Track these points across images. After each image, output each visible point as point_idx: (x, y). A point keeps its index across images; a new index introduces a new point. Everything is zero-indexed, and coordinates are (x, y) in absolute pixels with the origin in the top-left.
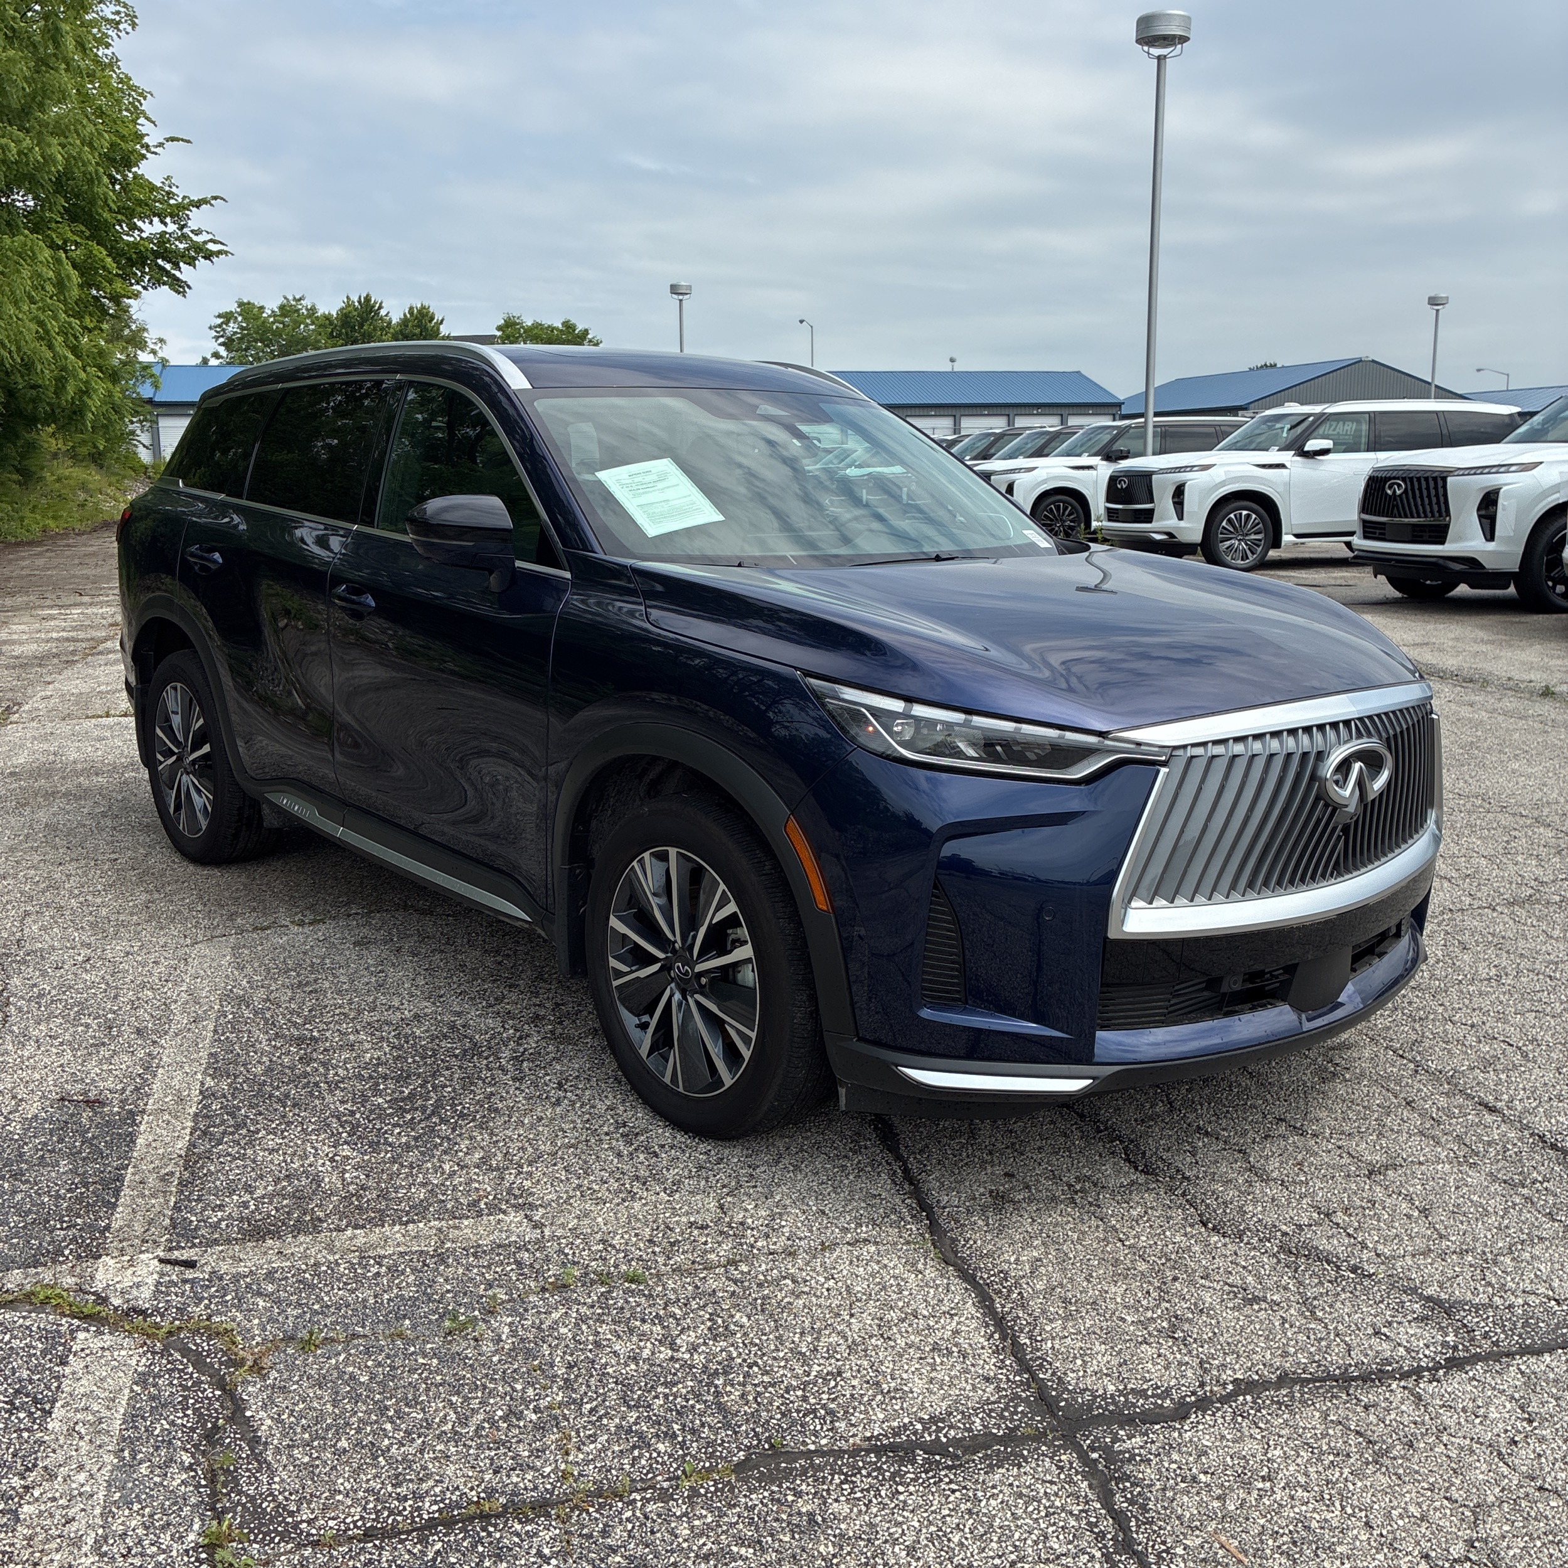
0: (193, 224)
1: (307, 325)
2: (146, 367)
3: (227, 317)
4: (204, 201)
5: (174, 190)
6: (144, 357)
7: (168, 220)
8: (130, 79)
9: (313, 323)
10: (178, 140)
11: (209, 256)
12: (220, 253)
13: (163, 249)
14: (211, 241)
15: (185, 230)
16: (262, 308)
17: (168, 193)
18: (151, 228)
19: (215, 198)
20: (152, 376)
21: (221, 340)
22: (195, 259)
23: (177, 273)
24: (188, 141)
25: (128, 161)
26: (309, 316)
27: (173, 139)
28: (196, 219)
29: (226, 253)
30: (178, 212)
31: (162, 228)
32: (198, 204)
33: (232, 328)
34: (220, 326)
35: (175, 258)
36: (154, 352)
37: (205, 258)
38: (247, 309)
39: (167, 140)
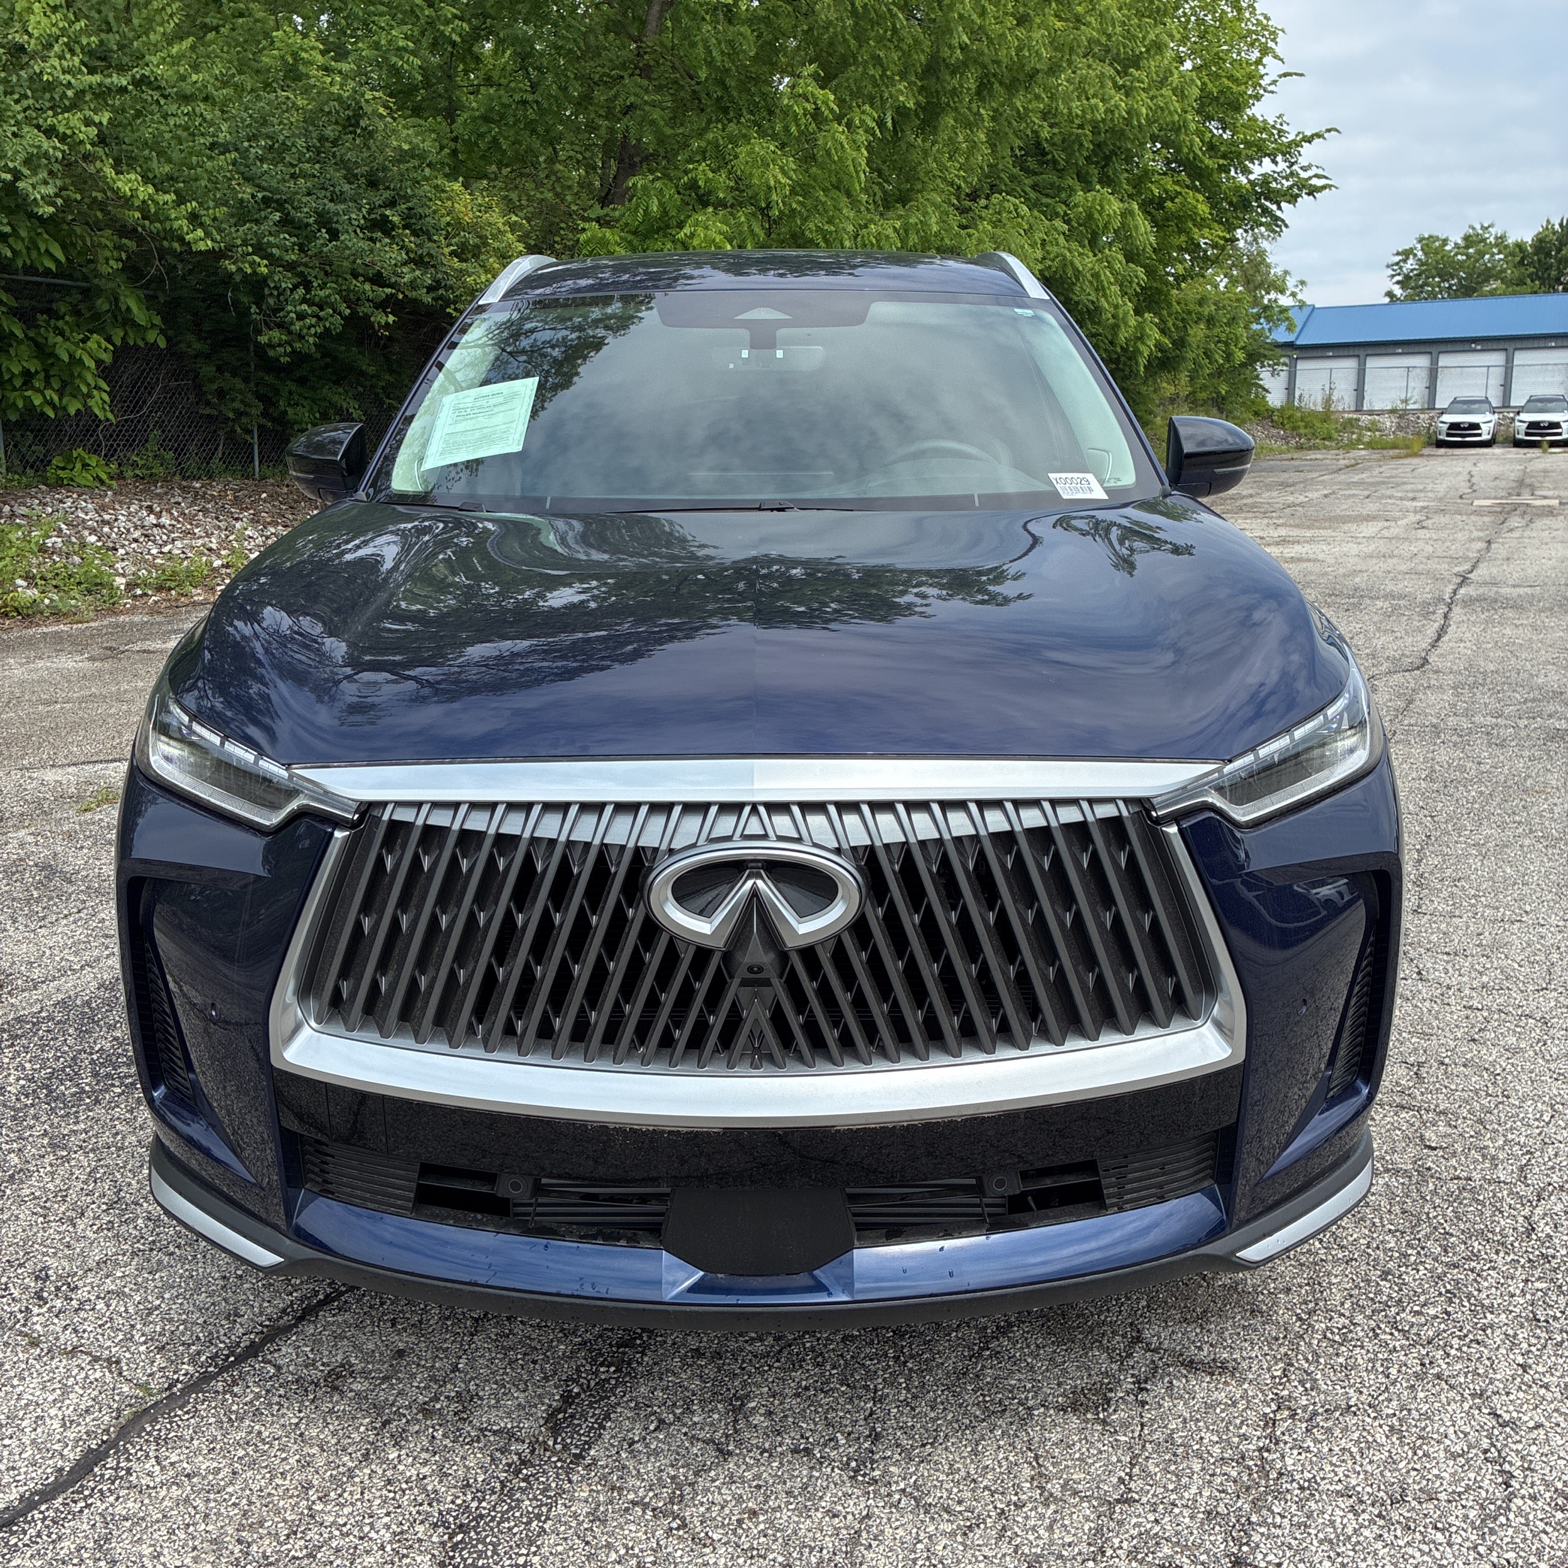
0: (1303, 161)
1: (1493, 255)
2: (1284, 310)
3: (1407, 254)
4: (1318, 135)
5: (1285, 127)
6: (1285, 301)
7: (1279, 158)
8: (1268, 19)
9: (1500, 252)
10: (1290, 74)
11: (1312, 191)
12: (1324, 187)
13: (1266, 191)
14: (1317, 176)
15: (1295, 167)
16: (1445, 242)
17: (1280, 131)
18: (1262, 168)
19: (1329, 131)
20: (1287, 319)
21: (1399, 278)
22: (1298, 196)
23: (1278, 213)
24: (1301, 75)
25: (1237, 106)
26: (1496, 245)
27: (1285, 75)
28: (1308, 154)
29: (1329, 186)
30: (1288, 150)
31: (1273, 167)
32: (1309, 140)
33: (1411, 264)
34: (1397, 264)
35: (1278, 197)
36: (1294, 295)
37: (1309, 194)
38: (1427, 242)
39: (1280, 76)
